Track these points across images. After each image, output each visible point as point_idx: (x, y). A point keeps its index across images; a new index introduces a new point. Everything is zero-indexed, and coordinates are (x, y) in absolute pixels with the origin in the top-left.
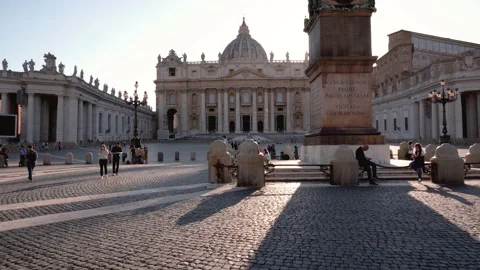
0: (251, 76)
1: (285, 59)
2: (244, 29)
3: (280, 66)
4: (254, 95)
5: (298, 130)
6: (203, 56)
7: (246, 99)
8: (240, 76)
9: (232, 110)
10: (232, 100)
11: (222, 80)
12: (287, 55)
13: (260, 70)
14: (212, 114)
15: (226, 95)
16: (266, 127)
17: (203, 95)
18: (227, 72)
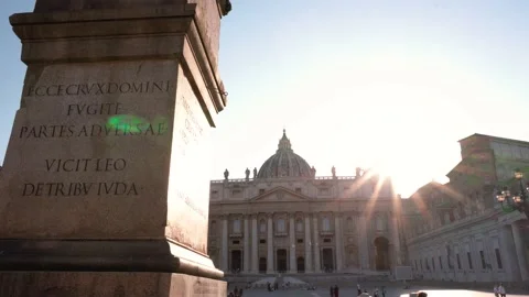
0: (287, 197)
1: (331, 174)
2: (284, 143)
3: (325, 185)
4: (292, 222)
5: (353, 270)
6: (226, 174)
7: (281, 227)
8: (273, 198)
9: (263, 241)
10: (263, 228)
11: (249, 202)
12: (333, 170)
13: (299, 189)
14: (236, 247)
15: (255, 222)
16: (308, 264)
17: (225, 222)
18: (256, 193)
